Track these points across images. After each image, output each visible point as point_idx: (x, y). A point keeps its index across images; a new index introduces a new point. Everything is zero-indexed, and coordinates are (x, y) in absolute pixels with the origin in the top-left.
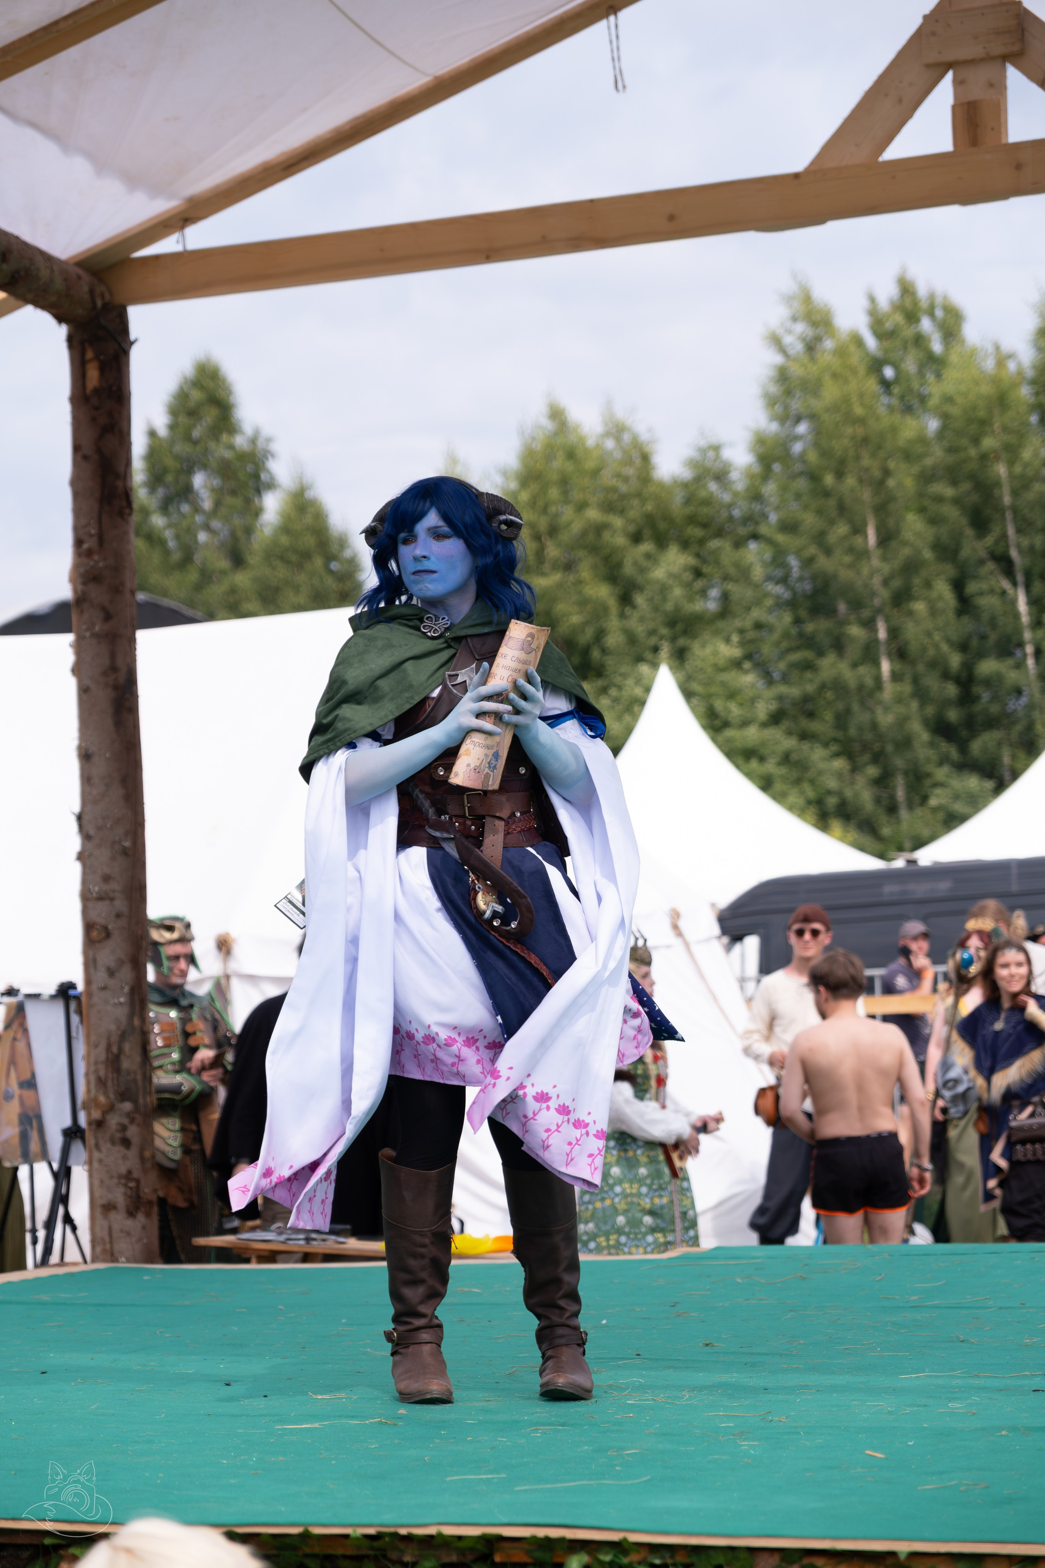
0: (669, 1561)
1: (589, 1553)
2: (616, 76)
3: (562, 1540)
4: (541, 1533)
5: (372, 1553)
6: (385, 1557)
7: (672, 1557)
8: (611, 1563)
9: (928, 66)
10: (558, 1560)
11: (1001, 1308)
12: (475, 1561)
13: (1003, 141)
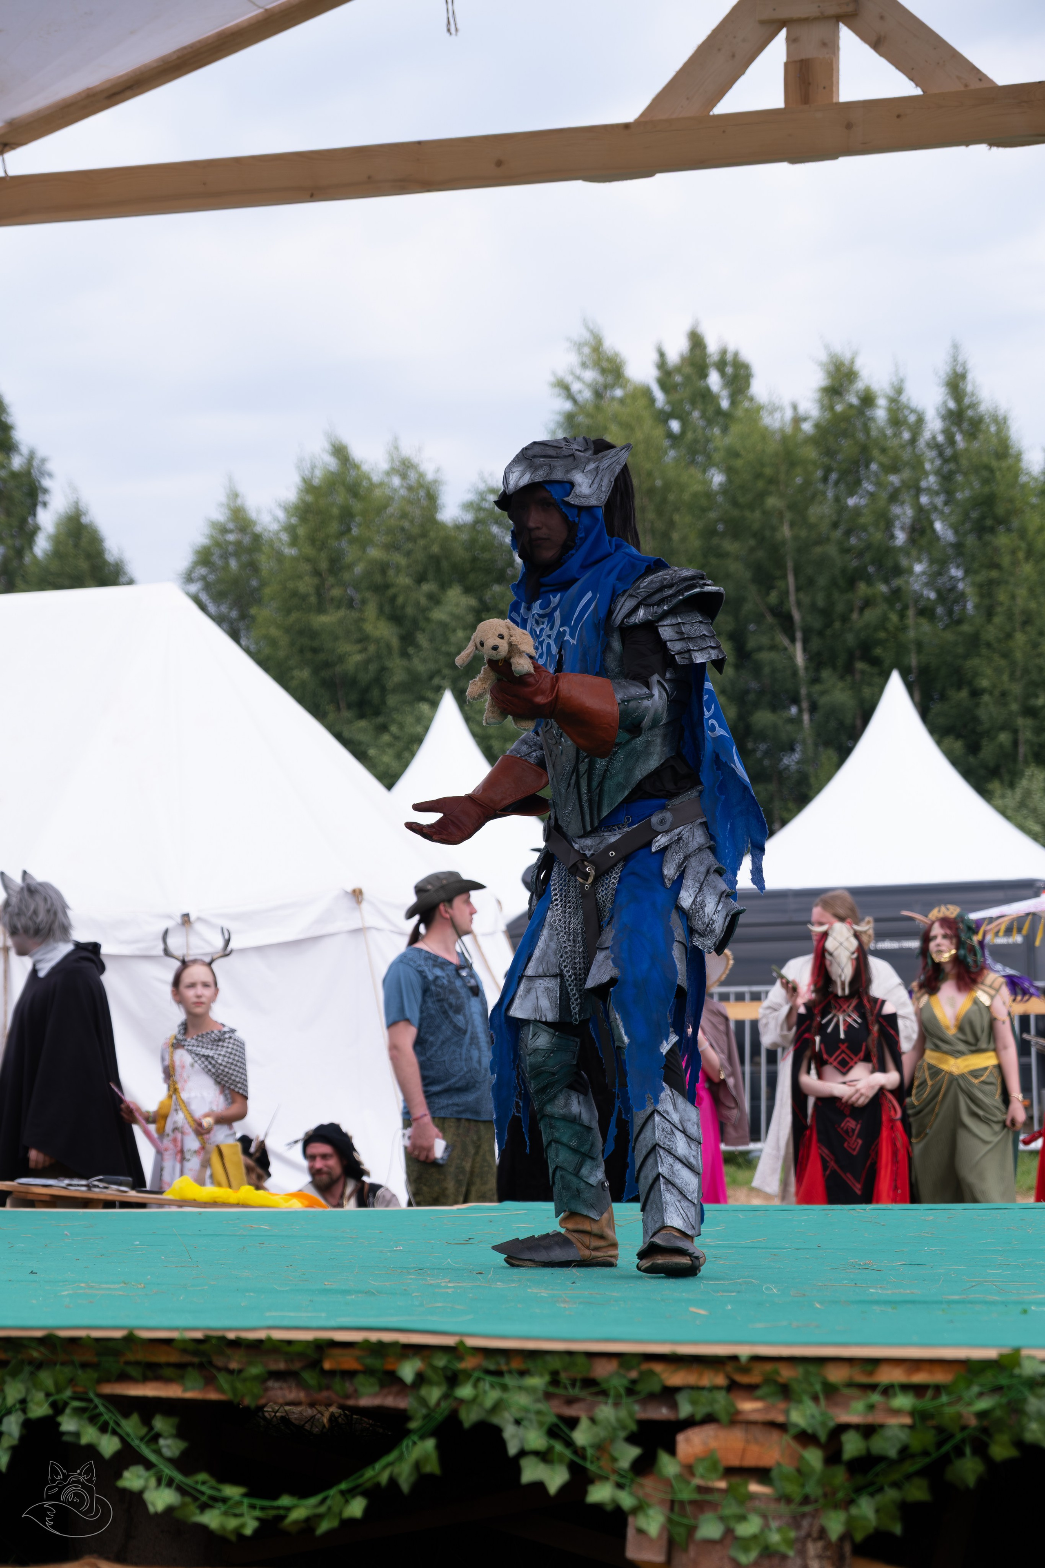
0: (504, 1368)
1: (423, 1359)
2: (448, 18)
3: (395, 1344)
4: (374, 1337)
5: (196, 1360)
6: (210, 1363)
7: (508, 1363)
8: (445, 1368)
9: (763, 23)
10: (389, 1367)
11: (798, 1249)
12: (304, 1368)
13: (834, 101)
